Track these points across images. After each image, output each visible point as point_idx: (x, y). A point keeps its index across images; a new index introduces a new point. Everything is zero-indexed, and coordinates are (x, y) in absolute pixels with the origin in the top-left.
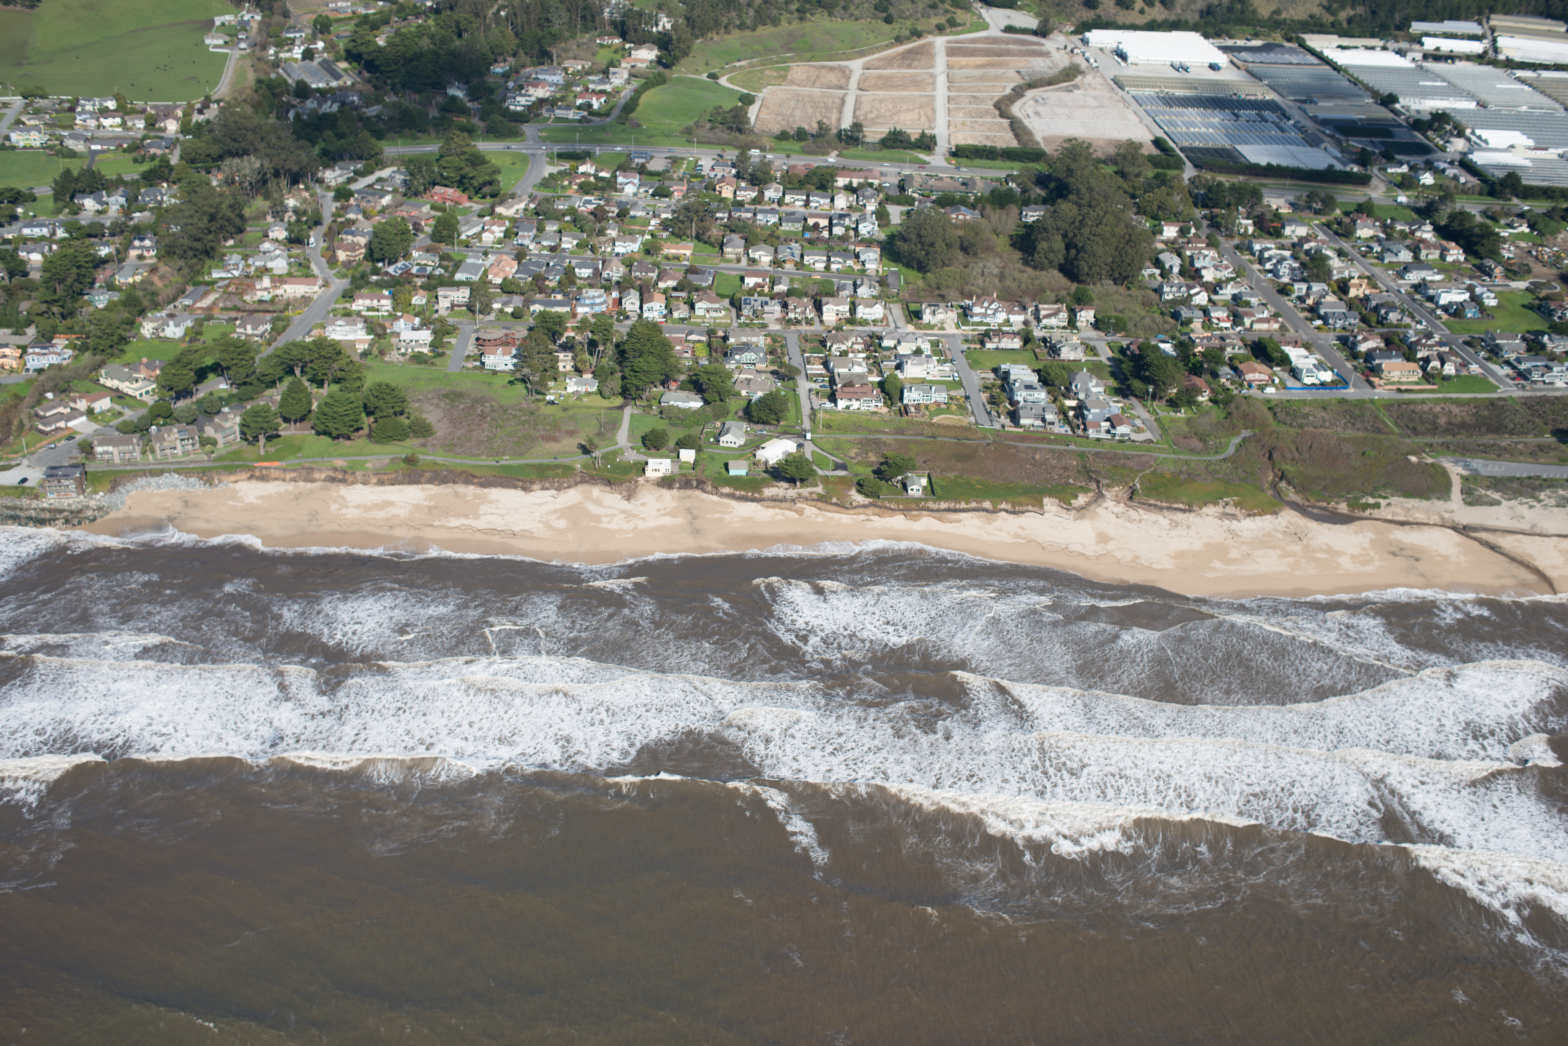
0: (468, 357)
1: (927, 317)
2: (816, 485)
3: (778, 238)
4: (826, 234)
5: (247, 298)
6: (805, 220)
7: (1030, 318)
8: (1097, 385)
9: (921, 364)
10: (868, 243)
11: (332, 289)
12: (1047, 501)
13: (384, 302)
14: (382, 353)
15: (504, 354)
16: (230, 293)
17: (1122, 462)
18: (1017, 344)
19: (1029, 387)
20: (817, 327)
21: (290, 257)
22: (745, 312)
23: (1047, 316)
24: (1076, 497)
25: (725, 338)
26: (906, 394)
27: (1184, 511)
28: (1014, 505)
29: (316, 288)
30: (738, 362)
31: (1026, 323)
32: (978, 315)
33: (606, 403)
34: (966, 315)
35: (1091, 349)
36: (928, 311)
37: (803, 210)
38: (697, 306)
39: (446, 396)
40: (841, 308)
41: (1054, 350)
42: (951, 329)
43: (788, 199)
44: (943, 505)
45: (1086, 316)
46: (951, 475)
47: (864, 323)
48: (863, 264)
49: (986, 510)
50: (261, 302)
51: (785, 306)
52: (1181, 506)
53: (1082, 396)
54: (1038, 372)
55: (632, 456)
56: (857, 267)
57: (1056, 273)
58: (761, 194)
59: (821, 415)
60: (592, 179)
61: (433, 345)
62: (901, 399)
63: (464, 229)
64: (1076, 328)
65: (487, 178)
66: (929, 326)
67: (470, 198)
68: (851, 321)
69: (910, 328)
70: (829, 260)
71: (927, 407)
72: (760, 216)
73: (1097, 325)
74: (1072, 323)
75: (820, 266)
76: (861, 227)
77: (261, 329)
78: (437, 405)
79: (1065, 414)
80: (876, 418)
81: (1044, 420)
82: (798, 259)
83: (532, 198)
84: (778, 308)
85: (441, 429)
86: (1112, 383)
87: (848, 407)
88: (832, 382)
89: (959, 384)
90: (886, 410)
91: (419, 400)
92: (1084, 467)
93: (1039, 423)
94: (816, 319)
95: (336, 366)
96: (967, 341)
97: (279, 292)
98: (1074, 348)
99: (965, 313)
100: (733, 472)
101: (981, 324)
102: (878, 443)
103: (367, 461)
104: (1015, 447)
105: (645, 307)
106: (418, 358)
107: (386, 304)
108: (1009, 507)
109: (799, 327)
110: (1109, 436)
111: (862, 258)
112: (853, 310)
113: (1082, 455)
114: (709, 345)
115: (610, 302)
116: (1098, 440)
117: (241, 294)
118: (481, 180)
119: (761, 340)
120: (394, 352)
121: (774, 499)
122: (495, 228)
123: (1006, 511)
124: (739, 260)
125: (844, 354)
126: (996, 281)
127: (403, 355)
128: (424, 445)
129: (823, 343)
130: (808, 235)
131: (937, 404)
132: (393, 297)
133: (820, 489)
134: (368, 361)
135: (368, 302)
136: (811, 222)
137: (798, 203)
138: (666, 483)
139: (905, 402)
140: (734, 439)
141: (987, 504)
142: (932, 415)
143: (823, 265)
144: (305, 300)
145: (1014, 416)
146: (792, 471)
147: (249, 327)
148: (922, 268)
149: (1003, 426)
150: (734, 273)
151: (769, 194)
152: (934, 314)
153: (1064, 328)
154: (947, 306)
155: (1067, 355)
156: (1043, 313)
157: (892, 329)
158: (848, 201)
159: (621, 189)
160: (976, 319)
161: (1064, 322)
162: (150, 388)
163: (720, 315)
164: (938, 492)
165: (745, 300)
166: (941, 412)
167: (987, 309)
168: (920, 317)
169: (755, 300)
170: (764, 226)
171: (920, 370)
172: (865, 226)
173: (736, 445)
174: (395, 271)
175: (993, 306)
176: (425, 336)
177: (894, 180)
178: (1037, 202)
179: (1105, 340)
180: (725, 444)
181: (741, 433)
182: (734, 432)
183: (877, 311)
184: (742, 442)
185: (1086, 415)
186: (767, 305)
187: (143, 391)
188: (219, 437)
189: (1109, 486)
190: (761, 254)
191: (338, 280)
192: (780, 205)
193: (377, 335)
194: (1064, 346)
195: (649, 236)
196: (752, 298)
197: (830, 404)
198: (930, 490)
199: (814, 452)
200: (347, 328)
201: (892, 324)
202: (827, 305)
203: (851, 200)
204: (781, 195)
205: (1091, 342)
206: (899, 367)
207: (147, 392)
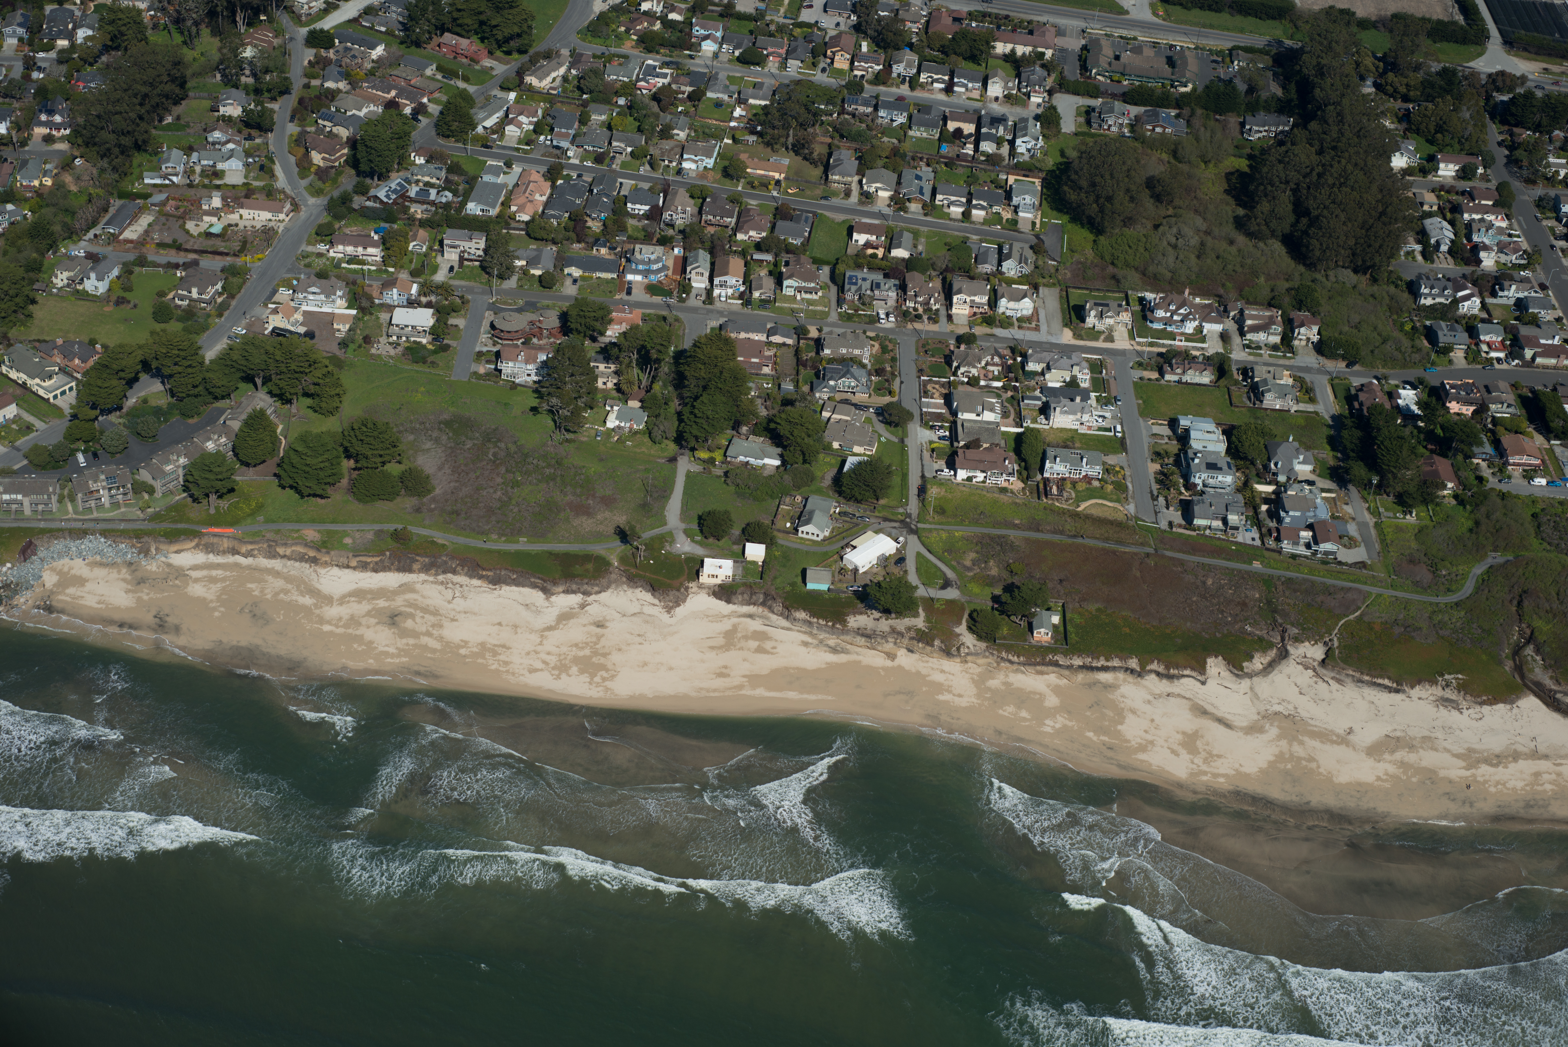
0: (480, 354)
1: (1091, 320)
2: (916, 615)
3: (903, 156)
4: (969, 150)
5: (190, 225)
6: (945, 119)
7: (1231, 326)
8: (1304, 462)
9: (1074, 413)
10: (1025, 169)
11: (303, 214)
12: (1211, 661)
13: (371, 250)
14: (367, 340)
15: (527, 362)
16: (168, 215)
17: (1319, 599)
18: (1206, 378)
19: (1212, 467)
20: (941, 327)
21: (248, 154)
22: (849, 296)
23: (1255, 329)
24: (1250, 658)
25: (819, 344)
26: (1048, 465)
27: (1390, 690)
28: (1167, 668)
29: (282, 216)
30: (833, 389)
31: (1224, 337)
32: (1160, 320)
33: (654, 450)
34: (1145, 318)
35: (1307, 391)
36: (1093, 313)
37: (942, 97)
38: (786, 283)
39: (448, 424)
40: (977, 299)
41: (1256, 392)
42: (1122, 342)
43: (923, 78)
44: (1077, 662)
45: (1308, 334)
46: (1093, 607)
47: (1006, 322)
48: (1016, 210)
49: (1132, 671)
50: (208, 235)
51: (902, 288)
52: (1386, 682)
53: (1282, 478)
54: (1228, 432)
55: (684, 546)
56: (1007, 215)
57: (1277, 247)
58: (888, 67)
59: (933, 491)
60: (658, 26)
61: (435, 332)
62: (1042, 469)
63: (481, 115)
64: (1291, 349)
65: (516, 30)
66: (1094, 334)
67: (491, 53)
68: (989, 320)
69: (1067, 337)
70: (969, 201)
71: (1074, 483)
72: (882, 113)
73: (1320, 348)
74: (1287, 340)
75: (957, 211)
76: (1018, 142)
77: (211, 291)
78: (437, 441)
79: (1256, 509)
80: (1004, 498)
81: (1225, 521)
82: (927, 198)
83: (576, 59)
84: (893, 294)
85: (441, 484)
86: (1328, 455)
87: (969, 479)
88: (953, 437)
89: (1121, 445)
90: (1020, 485)
91: (413, 431)
92: (1269, 602)
93: (1217, 524)
94: (943, 312)
95: (309, 379)
96: (1140, 365)
97: (234, 218)
98: (1283, 394)
99: (1145, 311)
100: (810, 586)
101: (1162, 334)
102: (1002, 543)
103: (345, 534)
104: (1181, 563)
105: (717, 281)
106: (414, 352)
107: (375, 253)
108: (1161, 669)
109: (918, 326)
110: (1308, 553)
111: (1015, 200)
112: (993, 303)
113: (1268, 581)
114: (797, 352)
115: (670, 263)
116: (1294, 557)
117: (183, 218)
118: (507, 32)
119: (866, 354)
120: (383, 340)
121: (861, 632)
122: (523, 119)
123: (1158, 674)
124: (848, 194)
125: (973, 382)
126: (1193, 257)
127: (396, 345)
128: (418, 510)
129: (948, 361)
130: (945, 149)
131: (1088, 479)
132: (384, 243)
133: (920, 622)
134: (349, 354)
135: (350, 249)
136: (952, 126)
137: (936, 85)
138: (724, 592)
139: (1046, 475)
140: (816, 532)
141: (1133, 663)
142: (1079, 500)
143: (961, 210)
144: (268, 234)
145: (1187, 510)
146: (886, 600)
147: (194, 291)
148: (1096, 228)
149: (1171, 524)
150: (840, 217)
151: (898, 69)
152: (1101, 316)
153: (1275, 348)
154: (1120, 306)
155: (1271, 401)
156: (1249, 322)
157: (1042, 336)
158: (1006, 87)
159: (697, 47)
160: (1157, 326)
161: (1276, 339)
162: (67, 388)
163: (814, 297)
164: (1073, 637)
165: (851, 278)
166: (1091, 494)
167: (1173, 313)
168: (1083, 320)
169: (864, 279)
170: (887, 131)
171: (1071, 417)
172: (1025, 139)
173: (819, 539)
174: (387, 196)
175: (1182, 311)
176: (424, 318)
177: (1075, 44)
178: (1267, 109)
179: (1329, 373)
180: (804, 536)
181: (826, 519)
182: (818, 516)
183: (1026, 306)
184: (827, 534)
185: (1282, 514)
186: (878, 286)
187: (58, 392)
188: (157, 485)
189: (1297, 640)
190: (878, 185)
191: (312, 201)
192: (912, 88)
193: (362, 309)
194: (1269, 391)
195: (730, 142)
196: (860, 275)
197: (947, 473)
198: (1062, 634)
199: (919, 554)
200: (322, 297)
201: (1044, 327)
202: (959, 292)
203: (1010, 84)
204: (915, 71)
205: (1308, 377)
206: (1045, 410)
207: (63, 393)
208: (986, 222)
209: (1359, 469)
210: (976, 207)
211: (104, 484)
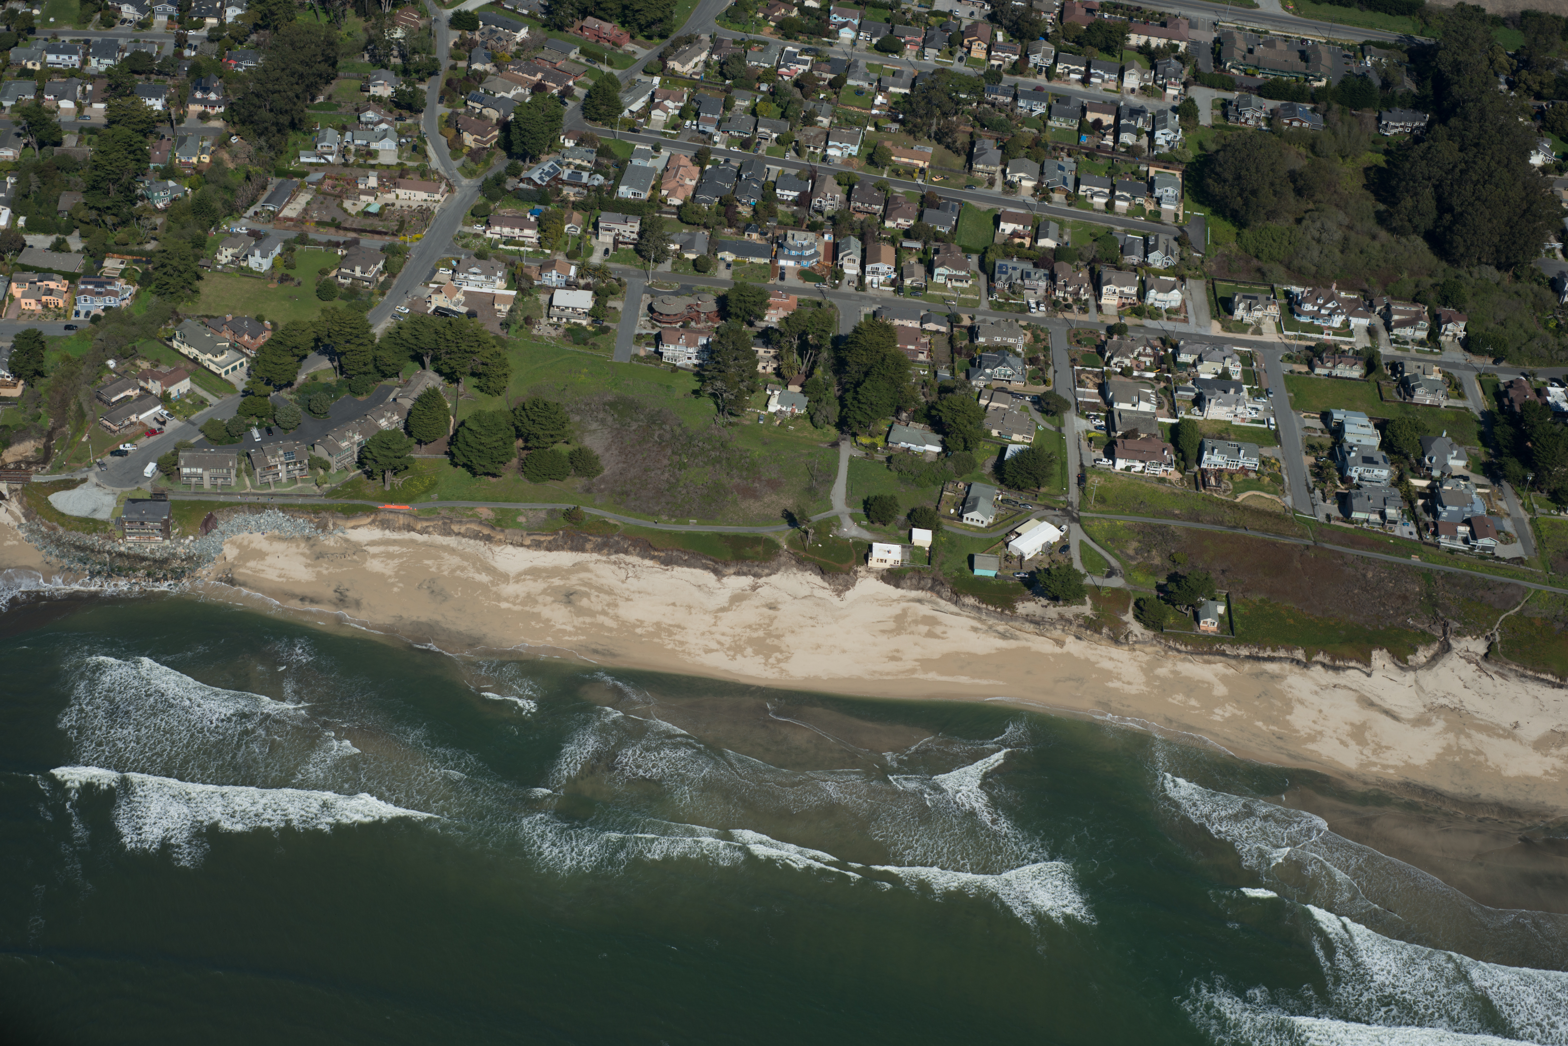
0: (639, 337)
1: (1240, 313)
2: (1083, 603)
3: (1045, 146)
4: (1109, 140)
5: (347, 204)
6: (1084, 110)
7: (1378, 321)
8: (1457, 458)
9: (1228, 405)
10: (1166, 161)
11: (457, 195)
12: (1375, 654)
13: (527, 232)
14: (528, 321)
15: (688, 345)
16: (325, 194)
17: (1479, 593)
18: (1356, 372)
19: (1368, 460)
20: (1091, 317)
21: (400, 134)
22: (999, 285)
23: (1402, 324)
24: (1414, 651)
25: (973, 333)
26: (1206, 456)
27: (1554, 685)
28: (1333, 659)
29: (437, 197)
30: (989, 377)
31: (1371, 331)
32: (1308, 313)
33: (816, 435)
34: (1292, 311)
35: (1455, 387)
36: (1242, 306)
37: (1079, 88)
38: (937, 271)
39: (613, 405)
40: (1126, 290)
41: (1406, 387)
42: (1270, 335)
43: (1060, 69)
44: (1244, 652)
45: (1455, 329)
46: (1256, 598)
47: (1155, 313)
48: (1159, 201)
49: (1298, 662)
50: (366, 214)
51: (1052, 278)
52: (1550, 677)
53: (1436, 473)
54: (1381, 426)
55: (851, 530)
56: (1150, 207)
57: (1420, 243)
58: (1025, 57)
59: (1094, 481)
60: (795, 13)
61: (594, 314)
62: (1199, 461)
63: (627, 99)
64: (1438, 345)
65: (659, 14)
66: (1242, 326)
67: (632, 37)
68: (1139, 311)
69: (1215, 329)
70: (1112, 192)
71: (1231, 475)
72: (1021, 103)
73: (1467, 344)
74: (1434, 335)
75: (1100, 202)
76: (1158, 134)
77: (373, 269)
78: (603, 422)
79: (1412, 503)
80: (1162, 488)
81: (1383, 515)
82: (1070, 188)
83: (716, 45)
84: (1043, 284)
85: (610, 465)
86: (1480, 451)
87: (1128, 469)
88: (1110, 426)
89: (1274, 437)
90: (1178, 475)
91: (578, 412)
92: (1429, 596)
93: (1375, 517)
94: (1092, 302)
95: (478, 358)
96: (1289, 358)
98: (1433, 389)
99: (1292, 305)
100: (978, 572)
101: (1310, 328)
102: (1164, 533)
103: (518, 512)
104: (1341, 555)
105: (869, 268)
106: (575, 334)
107: (531, 235)
108: (1327, 660)
109: (1068, 315)
110: (1466, 548)
111: (1158, 192)
112: (1142, 294)
113: (1427, 576)
114: (951, 340)
115: (821, 249)
116: (1452, 551)
117: (340, 197)
118: (650, 16)
119: (1020, 342)
120: (544, 321)
121: (1029, 619)
122: (669, 103)
123: (1324, 665)
124: (992, 183)
125: (1126, 372)
126: (1337, 251)
127: (557, 326)
128: (588, 490)
129: (1101, 349)
130: (1085, 140)
131: (1244, 470)
132: (541, 225)
133: (1087, 609)
134: (511, 335)
135: (506, 231)
136: (1091, 117)
137: (1074, 76)
138: (893, 576)
139: (1203, 466)
140: (981, 518)
141: (1299, 654)
142: (1237, 491)
143: (1104, 201)
144: (424, 214)
145: (1345, 503)
146: (1055, 587)
147: (358, 269)
148: (1239, 220)
149: (1328, 517)
150: (985, 206)
151: (1035, 59)
152: (1249, 308)
153: (1421, 343)
154: (1268, 299)
155: (1422, 396)
156: (1396, 317)
157: (1191, 328)
158: (1142, 79)
159: (834, 34)
160: (1304, 319)
161: (1422, 335)
162: (238, 363)
163: (965, 285)
164: (1239, 628)
165: (1001, 267)
166: (1249, 485)
167: (1321, 307)
168: (1231, 313)
169: (1014, 269)
170: (1026, 120)
171: (1226, 409)
172: (1165, 131)
173: (984, 526)
174: (541, 178)
175: (1330, 305)
176: (584, 300)
177: (1207, 37)
178: (1403, 106)
179: (1476, 369)
180: (969, 522)
181: (990, 506)
182: (982, 503)
183: (1174, 298)
184: (991, 521)
185: (1440, 508)
186: (1028, 275)
187: (230, 367)
188: (333, 461)
189: (1459, 634)
190: (1022, 175)
191: (465, 182)
192: (1049, 78)
193: (520, 289)
194: (1420, 386)
195: (872, 129)
196: (1010, 264)
197: (1105, 462)
198: (1228, 623)
199: (1082, 543)
200: (483, 277)
201: (1192, 319)
202: (1109, 282)
203: (1147, 76)
204: (1051, 61)
205: (1456, 373)
206: (1199, 402)
207: (234, 368)
208: (1129, 213)
209: (1514, 466)
210: (1119, 198)
211: (282, 459)
